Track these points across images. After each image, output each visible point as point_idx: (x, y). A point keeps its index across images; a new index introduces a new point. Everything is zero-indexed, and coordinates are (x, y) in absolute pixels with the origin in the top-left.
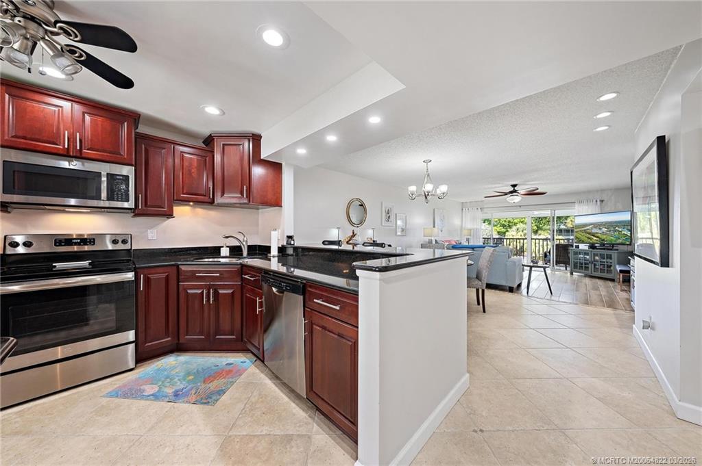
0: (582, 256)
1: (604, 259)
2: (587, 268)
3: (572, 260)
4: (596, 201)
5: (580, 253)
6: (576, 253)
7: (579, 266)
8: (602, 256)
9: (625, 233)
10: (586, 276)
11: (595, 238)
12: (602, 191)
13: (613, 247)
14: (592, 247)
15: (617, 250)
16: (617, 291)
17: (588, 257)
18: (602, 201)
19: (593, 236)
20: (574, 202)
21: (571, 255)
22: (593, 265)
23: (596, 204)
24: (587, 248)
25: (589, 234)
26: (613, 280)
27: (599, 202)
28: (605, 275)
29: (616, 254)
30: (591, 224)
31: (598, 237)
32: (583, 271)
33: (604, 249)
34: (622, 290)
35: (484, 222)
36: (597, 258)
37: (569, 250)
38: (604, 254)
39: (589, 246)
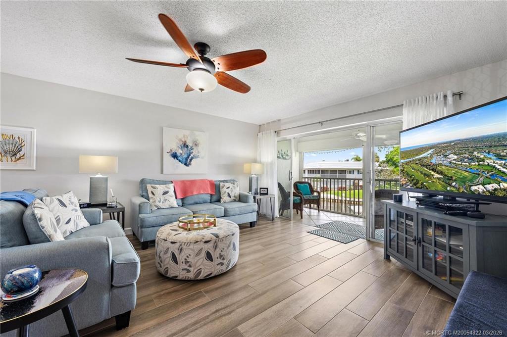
2: (410, 253)
3: (386, 225)
4: (445, 97)
9: (491, 162)
11: (436, 175)
12: (460, 68)
13: (477, 205)
14: (431, 196)
18: (458, 95)
19: (434, 170)
20: (402, 106)
21: (386, 215)
22: (421, 250)
23: (445, 104)
24: (414, 203)
25: (427, 166)
27: (450, 99)
28: (444, 284)
29: (473, 230)
30: (431, 147)
31: (441, 173)
37: (383, 203)
38: (431, 222)
39: (418, 199)
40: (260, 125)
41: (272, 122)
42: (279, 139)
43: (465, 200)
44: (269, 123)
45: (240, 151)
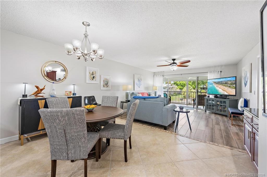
0: (211, 102)
1: (222, 104)
2: (213, 109)
3: (206, 104)
4: (218, 72)
5: (210, 100)
6: (207, 100)
7: (209, 107)
8: (221, 102)
10: (213, 113)
12: (221, 66)
13: (226, 97)
14: (216, 96)
15: (229, 99)
16: (230, 125)
17: (214, 102)
18: (221, 72)
20: (208, 72)
21: (205, 101)
22: (216, 107)
23: (218, 73)
24: (213, 97)
26: (226, 116)
27: (219, 72)
28: (222, 113)
29: (228, 101)
32: (211, 110)
33: (222, 98)
34: (232, 125)
35: (174, 84)
36: (218, 103)
37: (204, 98)
38: (222, 101)
39: (214, 96)
40: (154, 72)
41: (160, 72)
42: (164, 78)
43: (224, 96)
44: (158, 72)
45: (150, 82)
